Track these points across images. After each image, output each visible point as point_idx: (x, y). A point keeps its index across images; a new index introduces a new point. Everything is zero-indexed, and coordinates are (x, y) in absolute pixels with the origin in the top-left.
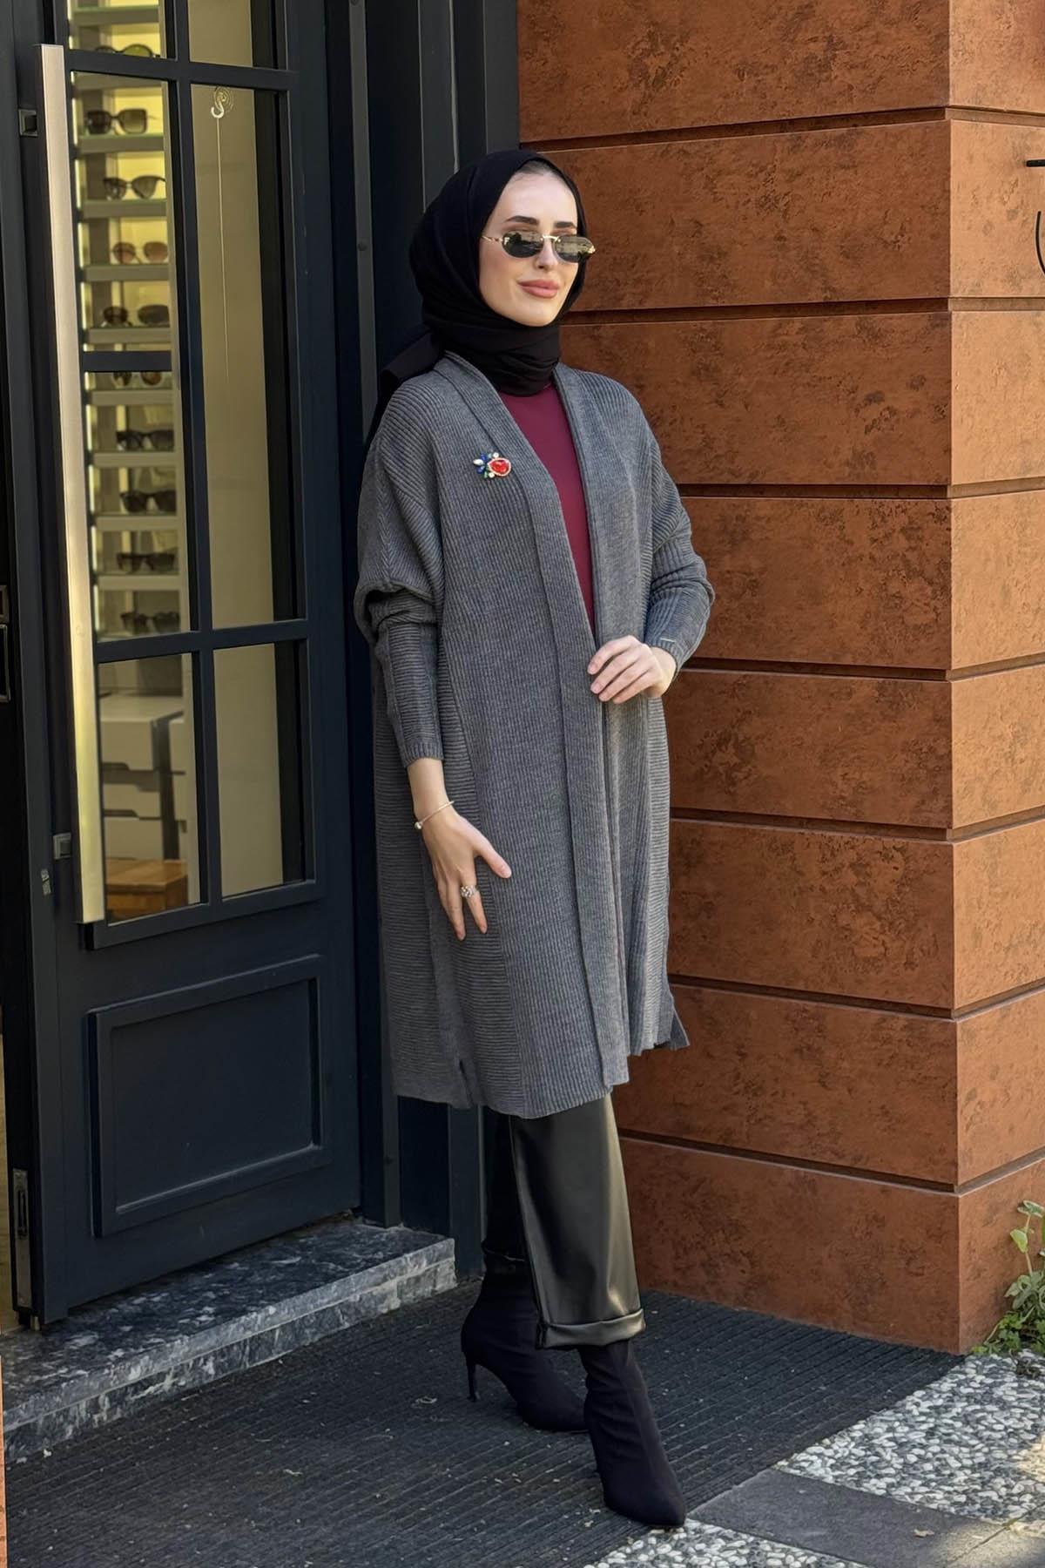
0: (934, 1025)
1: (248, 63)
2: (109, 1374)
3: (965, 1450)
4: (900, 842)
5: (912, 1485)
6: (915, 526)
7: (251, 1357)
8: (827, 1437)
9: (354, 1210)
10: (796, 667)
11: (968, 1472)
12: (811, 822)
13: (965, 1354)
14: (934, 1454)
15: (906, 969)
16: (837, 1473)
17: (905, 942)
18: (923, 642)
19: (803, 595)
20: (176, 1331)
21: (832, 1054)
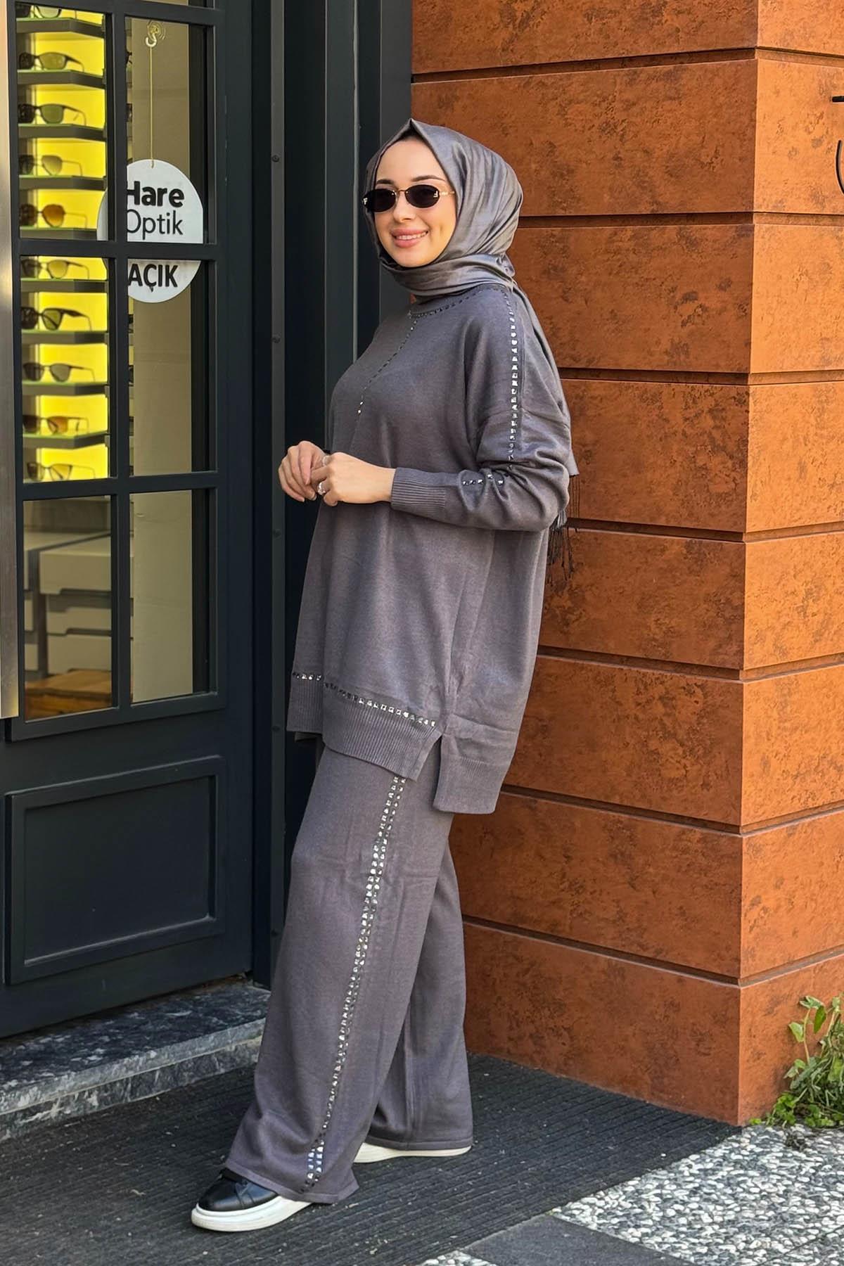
0: (724, 839)
3: (719, 1208)
4: (701, 679)
5: (663, 1236)
6: (721, 408)
7: (133, 1093)
8: (602, 1190)
9: (247, 974)
10: (622, 526)
11: (716, 1227)
12: (629, 660)
13: (743, 1125)
14: (692, 1210)
15: (703, 789)
16: (602, 1221)
17: (702, 766)
18: (723, 508)
19: (628, 464)
20: (67, 1067)
21: (640, 860)
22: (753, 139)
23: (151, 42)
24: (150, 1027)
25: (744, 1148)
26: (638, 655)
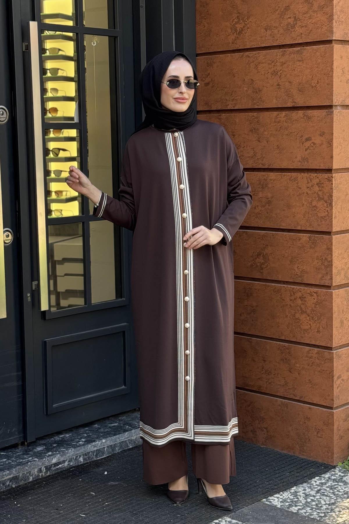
0: (325, 353)
1: (106, 27)
2: (45, 460)
3: (328, 498)
4: (316, 290)
5: (306, 509)
6: (321, 183)
7: (96, 456)
8: (282, 492)
10: (283, 230)
11: (327, 506)
12: (287, 283)
13: (336, 465)
14: (317, 499)
15: (317, 333)
16: (282, 504)
17: (317, 324)
18: (323, 222)
19: (285, 206)
20: (71, 446)
21: (293, 361)
22: (332, 76)
23: (94, 44)
24: (102, 430)
25: (337, 474)
26: (290, 281)
